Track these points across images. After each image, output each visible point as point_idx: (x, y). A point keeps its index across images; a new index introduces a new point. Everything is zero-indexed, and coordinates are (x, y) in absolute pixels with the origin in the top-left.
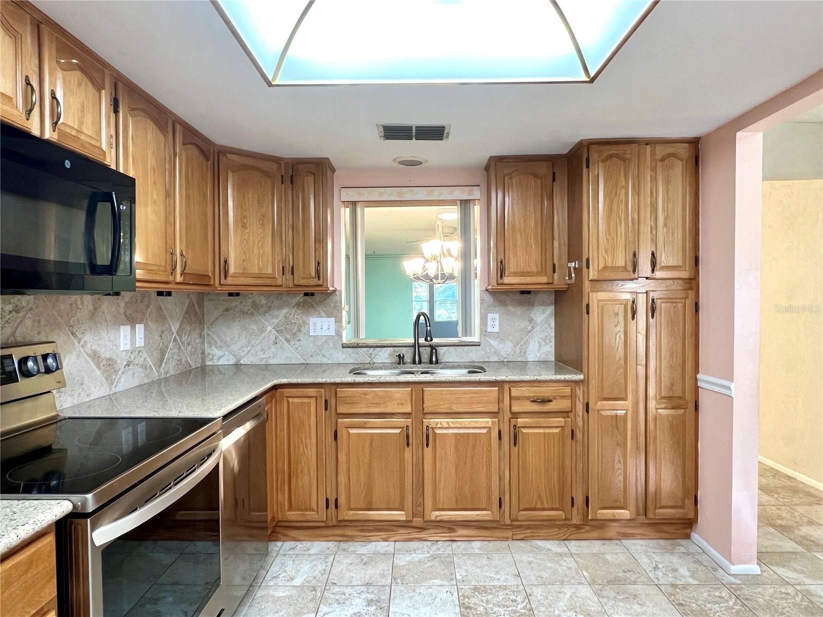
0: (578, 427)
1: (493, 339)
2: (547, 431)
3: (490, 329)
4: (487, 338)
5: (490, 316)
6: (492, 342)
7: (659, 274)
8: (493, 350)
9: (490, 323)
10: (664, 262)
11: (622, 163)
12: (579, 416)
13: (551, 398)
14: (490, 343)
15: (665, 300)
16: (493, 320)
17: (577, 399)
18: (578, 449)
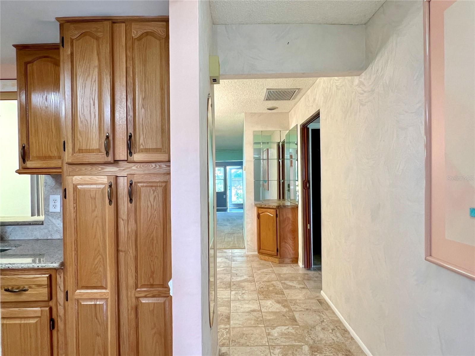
0: (60, 316)
1: (55, 219)
2: (23, 322)
3: (52, 209)
4: (50, 218)
5: (52, 197)
6: (54, 221)
7: (137, 157)
8: (55, 229)
9: (51, 203)
10: (142, 144)
11: (95, 41)
12: (60, 305)
13: (26, 287)
14: (53, 222)
15: (145, 184)
16: (55, 201)
17: (58, 287)
18: (60, 339)
